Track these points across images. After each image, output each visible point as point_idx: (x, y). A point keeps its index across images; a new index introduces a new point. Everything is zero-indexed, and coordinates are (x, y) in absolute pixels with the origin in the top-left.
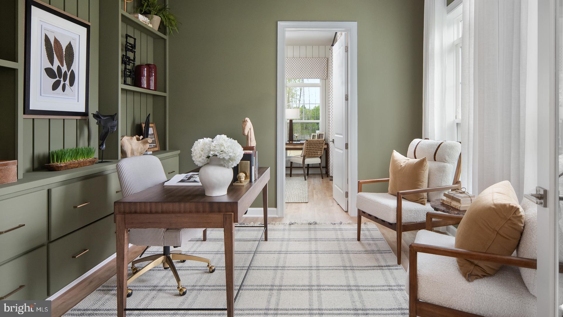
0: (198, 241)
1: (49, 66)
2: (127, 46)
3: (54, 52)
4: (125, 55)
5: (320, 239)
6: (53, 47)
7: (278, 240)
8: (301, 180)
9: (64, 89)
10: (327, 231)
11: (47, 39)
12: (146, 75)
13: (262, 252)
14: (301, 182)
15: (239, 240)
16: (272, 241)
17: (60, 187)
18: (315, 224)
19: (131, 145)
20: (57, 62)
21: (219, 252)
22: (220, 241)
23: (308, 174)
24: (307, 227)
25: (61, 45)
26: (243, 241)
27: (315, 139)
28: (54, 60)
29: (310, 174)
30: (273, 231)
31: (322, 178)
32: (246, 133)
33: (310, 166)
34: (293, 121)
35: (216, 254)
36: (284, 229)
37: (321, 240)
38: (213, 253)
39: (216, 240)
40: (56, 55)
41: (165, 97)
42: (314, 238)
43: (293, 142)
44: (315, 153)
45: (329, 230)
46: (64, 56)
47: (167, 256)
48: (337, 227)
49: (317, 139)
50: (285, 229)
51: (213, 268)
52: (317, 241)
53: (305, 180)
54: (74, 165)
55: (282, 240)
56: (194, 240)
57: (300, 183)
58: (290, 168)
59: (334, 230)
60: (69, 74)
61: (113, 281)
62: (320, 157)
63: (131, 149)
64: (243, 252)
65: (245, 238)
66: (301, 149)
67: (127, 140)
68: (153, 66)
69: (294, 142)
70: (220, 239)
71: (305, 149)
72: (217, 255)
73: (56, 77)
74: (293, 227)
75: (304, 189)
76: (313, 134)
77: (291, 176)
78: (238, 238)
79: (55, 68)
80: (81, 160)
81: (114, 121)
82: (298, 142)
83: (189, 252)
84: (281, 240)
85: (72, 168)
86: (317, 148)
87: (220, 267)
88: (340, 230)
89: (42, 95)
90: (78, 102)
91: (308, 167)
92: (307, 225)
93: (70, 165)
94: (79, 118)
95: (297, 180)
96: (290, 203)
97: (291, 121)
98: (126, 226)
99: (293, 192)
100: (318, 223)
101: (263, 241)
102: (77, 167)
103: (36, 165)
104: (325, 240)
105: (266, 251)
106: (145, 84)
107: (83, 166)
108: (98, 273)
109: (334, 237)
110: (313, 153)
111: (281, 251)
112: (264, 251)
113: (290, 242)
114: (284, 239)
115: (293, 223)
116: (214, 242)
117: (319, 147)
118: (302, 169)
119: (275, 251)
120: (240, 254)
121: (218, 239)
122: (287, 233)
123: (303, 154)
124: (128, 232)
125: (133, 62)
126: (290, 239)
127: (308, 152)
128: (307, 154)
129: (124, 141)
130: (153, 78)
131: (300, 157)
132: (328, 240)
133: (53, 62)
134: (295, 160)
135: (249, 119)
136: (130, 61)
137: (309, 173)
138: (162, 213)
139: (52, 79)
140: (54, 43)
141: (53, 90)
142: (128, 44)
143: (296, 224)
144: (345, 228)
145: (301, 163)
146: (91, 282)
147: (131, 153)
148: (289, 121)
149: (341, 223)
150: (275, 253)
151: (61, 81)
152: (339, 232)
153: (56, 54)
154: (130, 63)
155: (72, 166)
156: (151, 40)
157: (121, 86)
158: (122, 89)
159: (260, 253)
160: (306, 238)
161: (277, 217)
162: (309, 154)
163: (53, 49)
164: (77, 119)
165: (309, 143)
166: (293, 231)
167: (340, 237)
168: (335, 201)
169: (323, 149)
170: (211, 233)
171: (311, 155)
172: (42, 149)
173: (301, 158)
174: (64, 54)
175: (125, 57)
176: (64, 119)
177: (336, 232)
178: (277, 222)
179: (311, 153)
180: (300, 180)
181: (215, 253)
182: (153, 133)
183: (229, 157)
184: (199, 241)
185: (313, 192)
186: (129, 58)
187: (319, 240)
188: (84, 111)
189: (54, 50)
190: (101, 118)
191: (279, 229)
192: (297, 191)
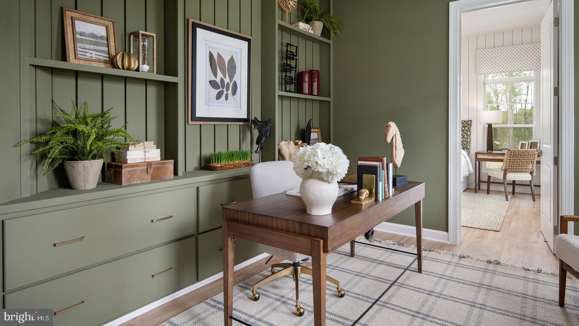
0: (345, 255)
1: (213, 78)
2: (287, 54)
3: (217, 66)
4: (286, 63)
5: (496, 288)
6: (217, 62)
7: (435, 275)
8: (501, 200)
9: (227, 98)
10: (512, 278)
11: (211, 56)
12: (307, 81)
13: (408, 287)
14: (500, 202)
15: (389, 264)
16: (427, 275)
17: (209, 186)
18: (497, 264)
19: (289, 149)
20: (220, 75)
21: (361, 273)
22: (368, 260)
23: (513, 193)
24: (483, 265)
25: (224, 59)
26: (393, 266)
27: (525, 148)
28: (217, 73)
29: (518, 193)
30: (435, 261)
31: (534, 201)
32: (389, 140)
33: (516, 183)
34: (493, 126)
35: (357, 275)
36: (449, 262)
37: (498, 289)
38: (354, 273)
39: (364, 258)
40: (219, 69)
41: (329, 101)
42: (487, 284)
43: (492, 152)
44: (521, 166)
45: (515, 278)
46: (227, 69)
47: (295, 268)
48: (531, 275)
49: (528, 148)
50: (451, 262)
51: (343, 293)
52: (491, 289)
53: (507, 200)
54: (230, 166)
55: (441, 276)
56: (343, 253)
57: (499, 204)
58: (487, 184)
59: (524, 280)
60: (231, 85)
61: (254, 280)
62: (530, 172)
63: (288, 153)
64: (386, 281)
65: (396, 264)
66: (502, 161)
67: (285, 144)
68: (316, 72)
69: (494, 152)
70: (369, 258)
71: (507, 161)
72: (357, 277)
73: (219, 88)
74: (463, 261)
75: (501, 212)
76: (521, 142)
77: (488, 193)
78: (389, 261)
79: (218, 80)
80: (237, 162)
81: (267, 126)
82: (499, 152)
83: (332, 266)
84: (439, 276)
85: (228, 169)
86: (525, 161)
87: (352, 293)
88: (535, 281)
89: (207, 104)
90: (240, 109)
91: (514, 184)
92: (485, 263)
93: (225, 166)
94: (241, 123)
95: (495, 199)
96: (473, 228)
97: (490, 126)
98: (229, 232)
99: (483, 214)
100: (502, 263)
101: (416, 272)
102: (233, 168)
103: (203, 165)
104: (503, 291)
105: (413, 287)
106: (306, 90)
107: (239, 168)
108: (249, 268)
109: (520, 290)
110: (519, 166)
111: (432, 292)
112: (411, 286)
113: (451, 281)
114: (444, 276)
115: (465, 256)
116: (361, 260)
117: (528, 159)
118: (503, 185)
119: (424, 290)
120: (381, 282)
121: (366, 258)
122: (451, 267)
123: (504, 167)
124: (233, 240)
125: (294, 70)
126: (451, 278)
127: (511, 165)
128: (510, 167)
129: (282, 146)
130: (315, 85)
131: (500, 170)
132: (508, 292)
133: (217, 75)
134: (493, 175)
135: (394, 123)
136: (292, 69)
137: (516, 191)
138: (257, 225)
139: (216, 90)
140: (218, 58)
141: (217, 99)
142: (289, 53)
143: (469, 259)
144: (545, 281)
145: (502, 178)
146: (239, 275)
147: (289, 157)
148: (487, 125)
149: (539, 271)
150: (423, 293)
151: (224, 91)
152: (531, 285)
153: (219, 67)
154: (291, 70)
155: (227, 166)
156: (317, 46)
157: (278, 92)
158: (279, 96)
159: (405, 288)
160: (474, 281)
161: (449, 243)
162: (513, 167)
163: (217, 63)
164: (240, 125)
165: (512, 154)
166: (461, 267)
167: (530, 292)
168: (542, 236)
169: (535, 162)
170: (363, 249)
171: (515, 169)
172: (208, 151)
173: (502, 172)
174: (226, 67)
175: (285, 65)
176: (228, 125)
177: (527, 282)
178: (445, 251)
179: (516, 166)
180: (499, 200)
181: (356, 273)
182: (317, 138)
183: (327, 170)
184: (347, 255)
185: (512, 218)
186: (290, 66)
187: (493, 289)
188: (246, 117)
189: (217, 65)
190: (257, 124)
191: (443, 261)
192: (490, 214)
